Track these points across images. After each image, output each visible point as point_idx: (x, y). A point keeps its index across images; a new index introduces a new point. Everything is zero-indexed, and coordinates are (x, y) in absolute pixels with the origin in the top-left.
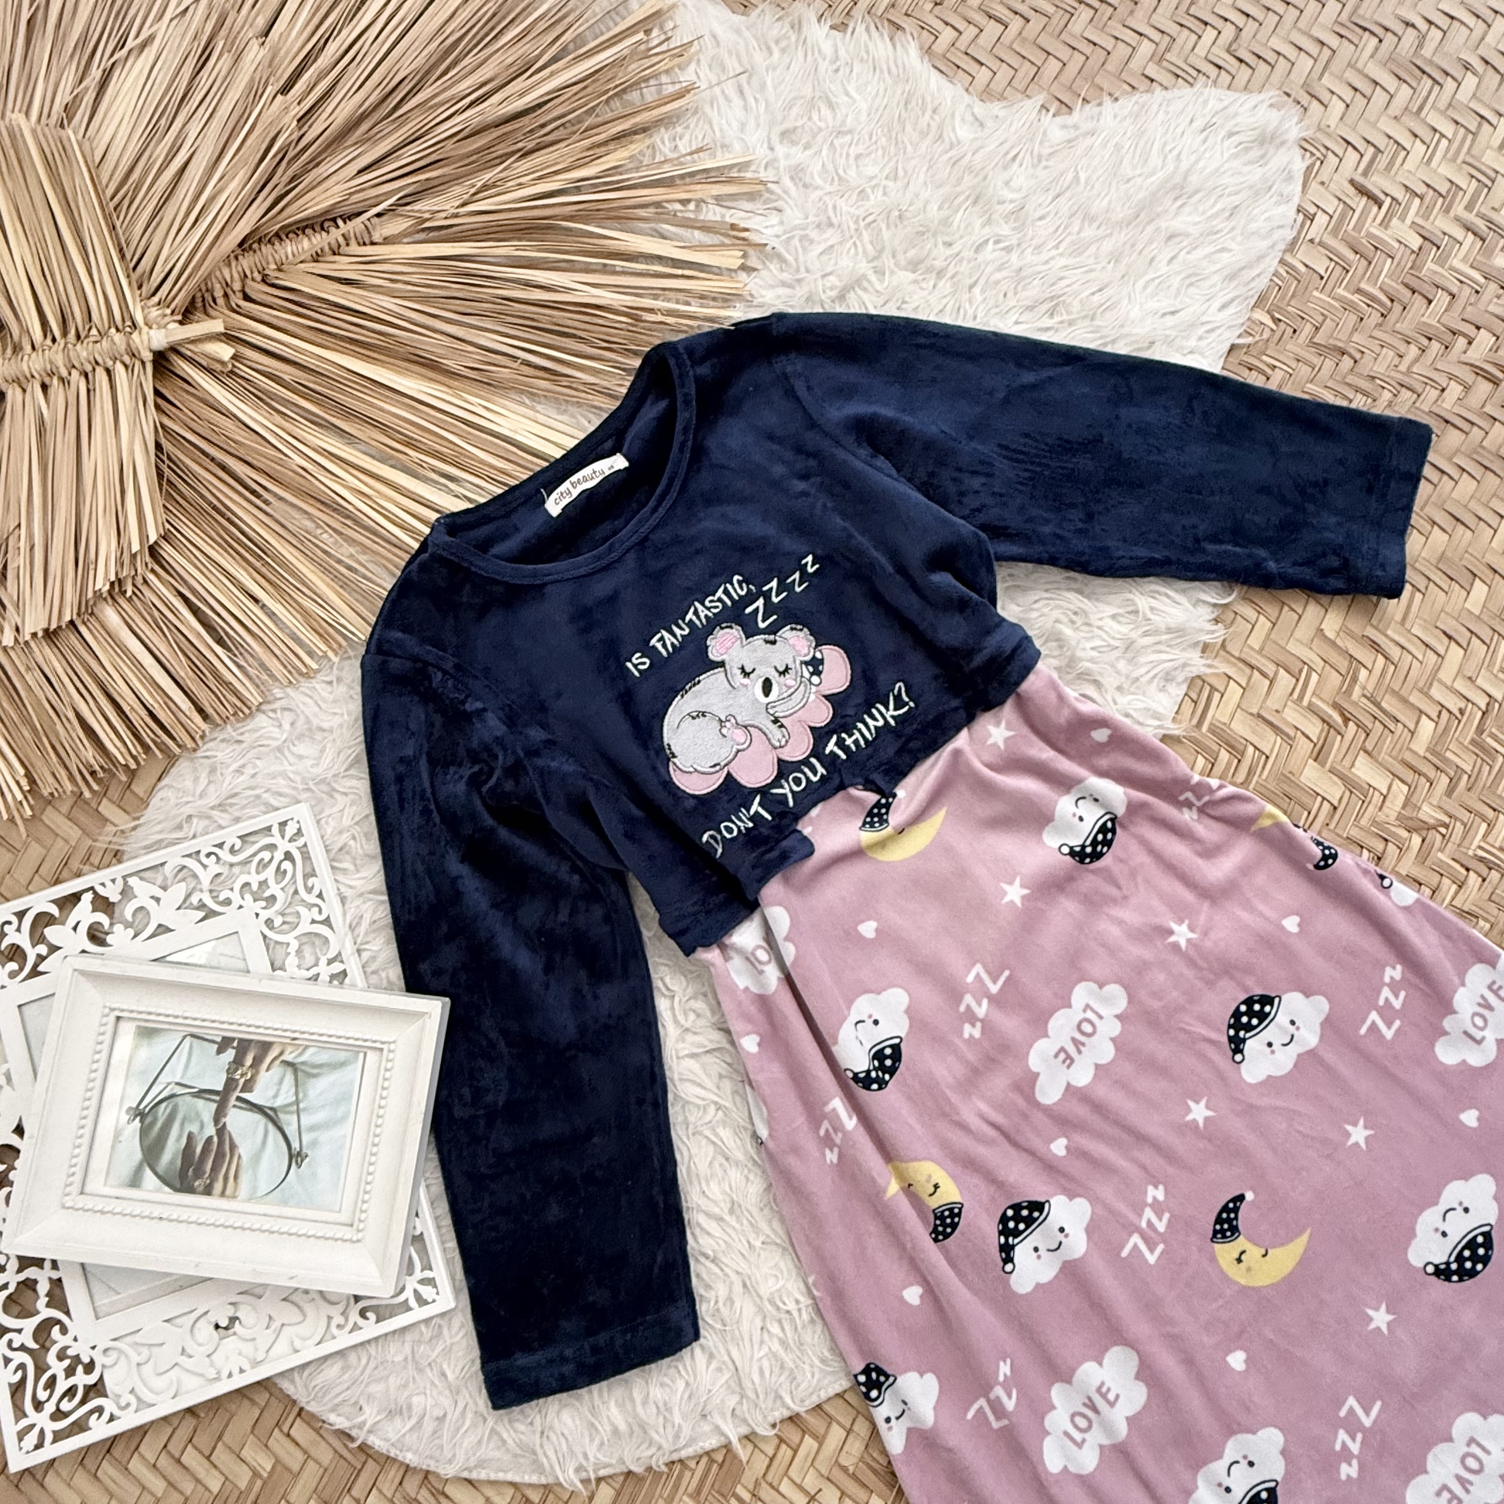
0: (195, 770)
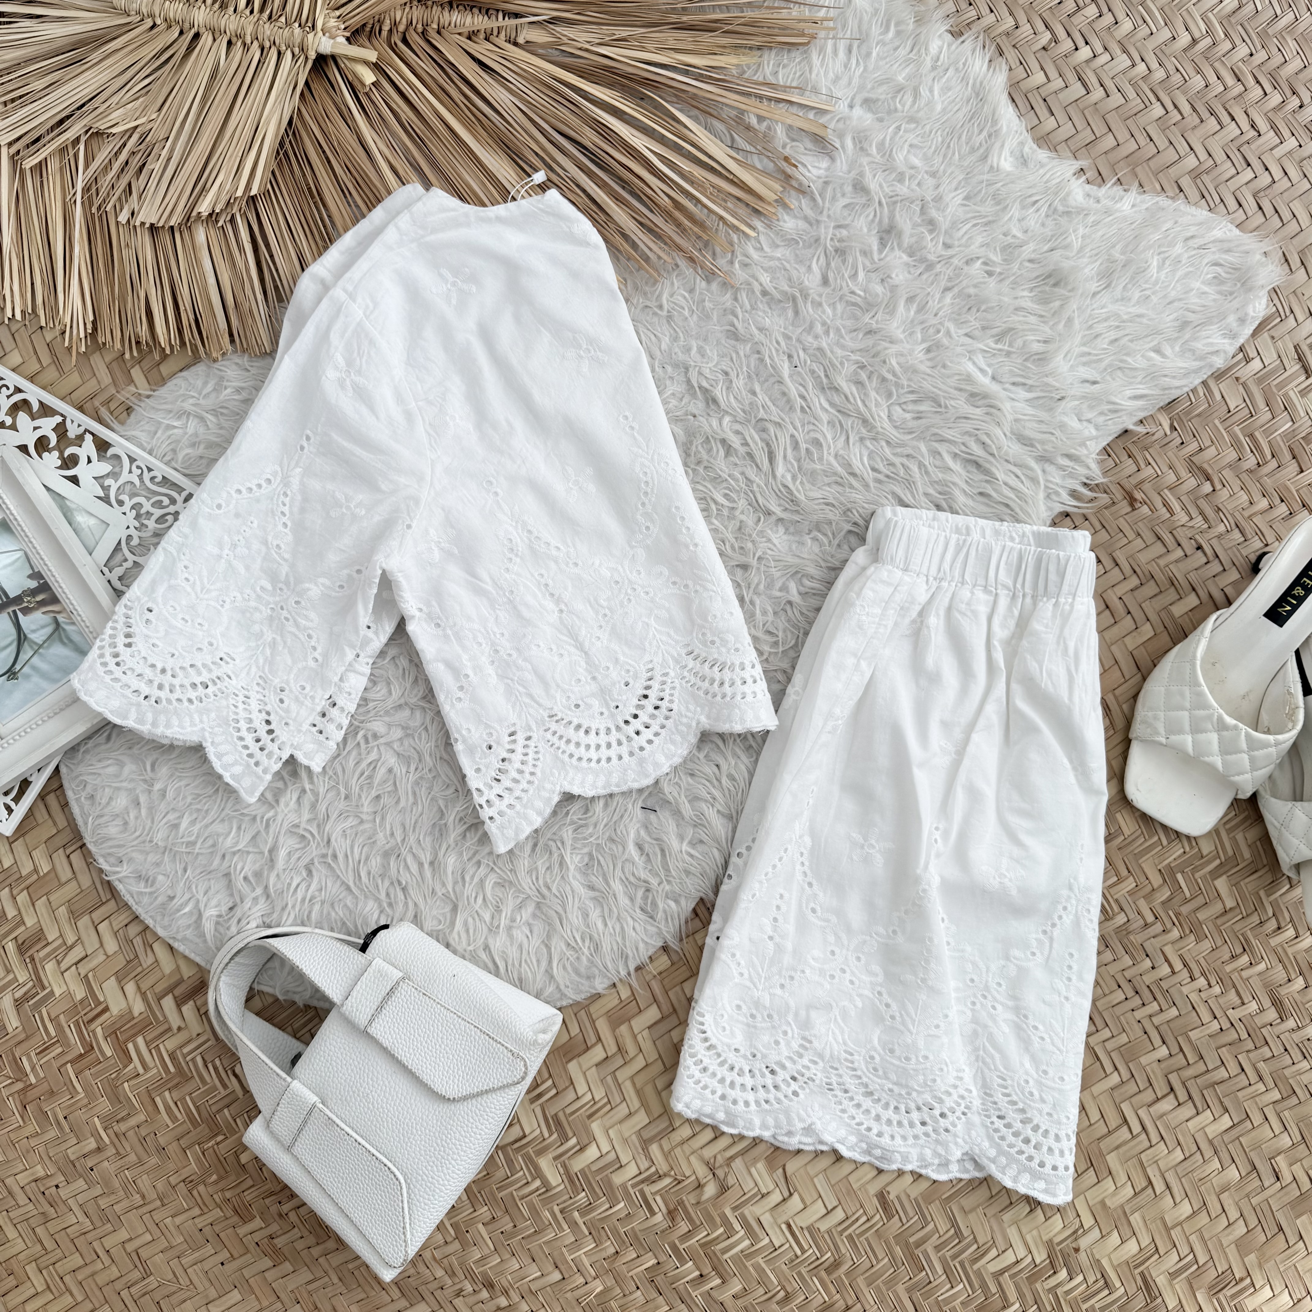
0: (208, 376)
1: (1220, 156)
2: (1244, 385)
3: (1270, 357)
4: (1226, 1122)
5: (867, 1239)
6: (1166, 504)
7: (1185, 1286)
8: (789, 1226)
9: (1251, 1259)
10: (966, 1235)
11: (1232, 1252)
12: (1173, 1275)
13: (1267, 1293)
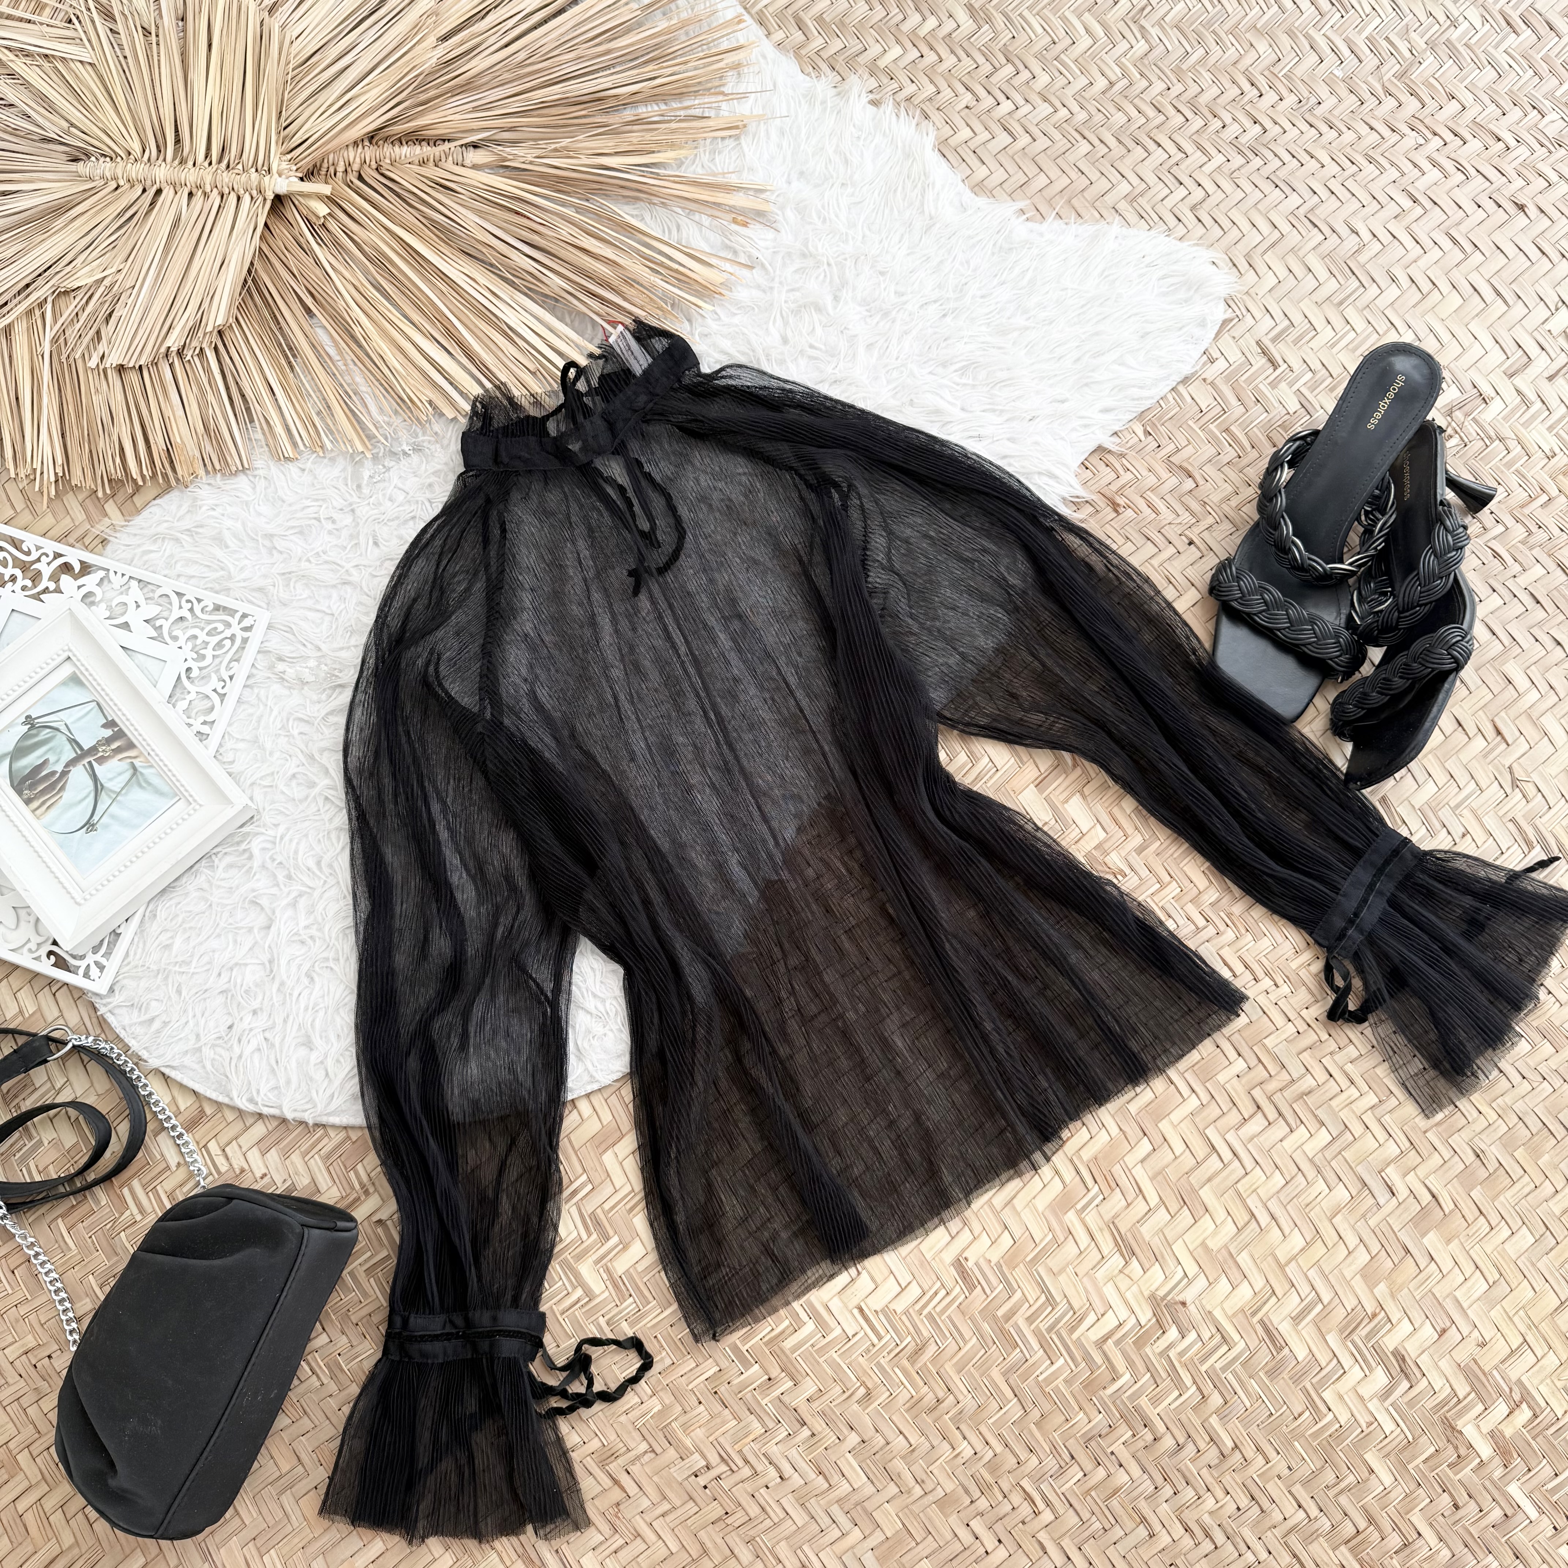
0: (181, 500)
1: (1151, 179)
2: (1212, 384)
3: (1235, 356)
4: (1324, 1137)
5: (949, 1317)
6: (1150, 505)
7: (1312, 1329)
8: (861, 1310)
9: (1381, 1289)
10: (1058, 1300)
11: (1358, 1284)
12: (1297, 1319)
13: (1405, 1327)
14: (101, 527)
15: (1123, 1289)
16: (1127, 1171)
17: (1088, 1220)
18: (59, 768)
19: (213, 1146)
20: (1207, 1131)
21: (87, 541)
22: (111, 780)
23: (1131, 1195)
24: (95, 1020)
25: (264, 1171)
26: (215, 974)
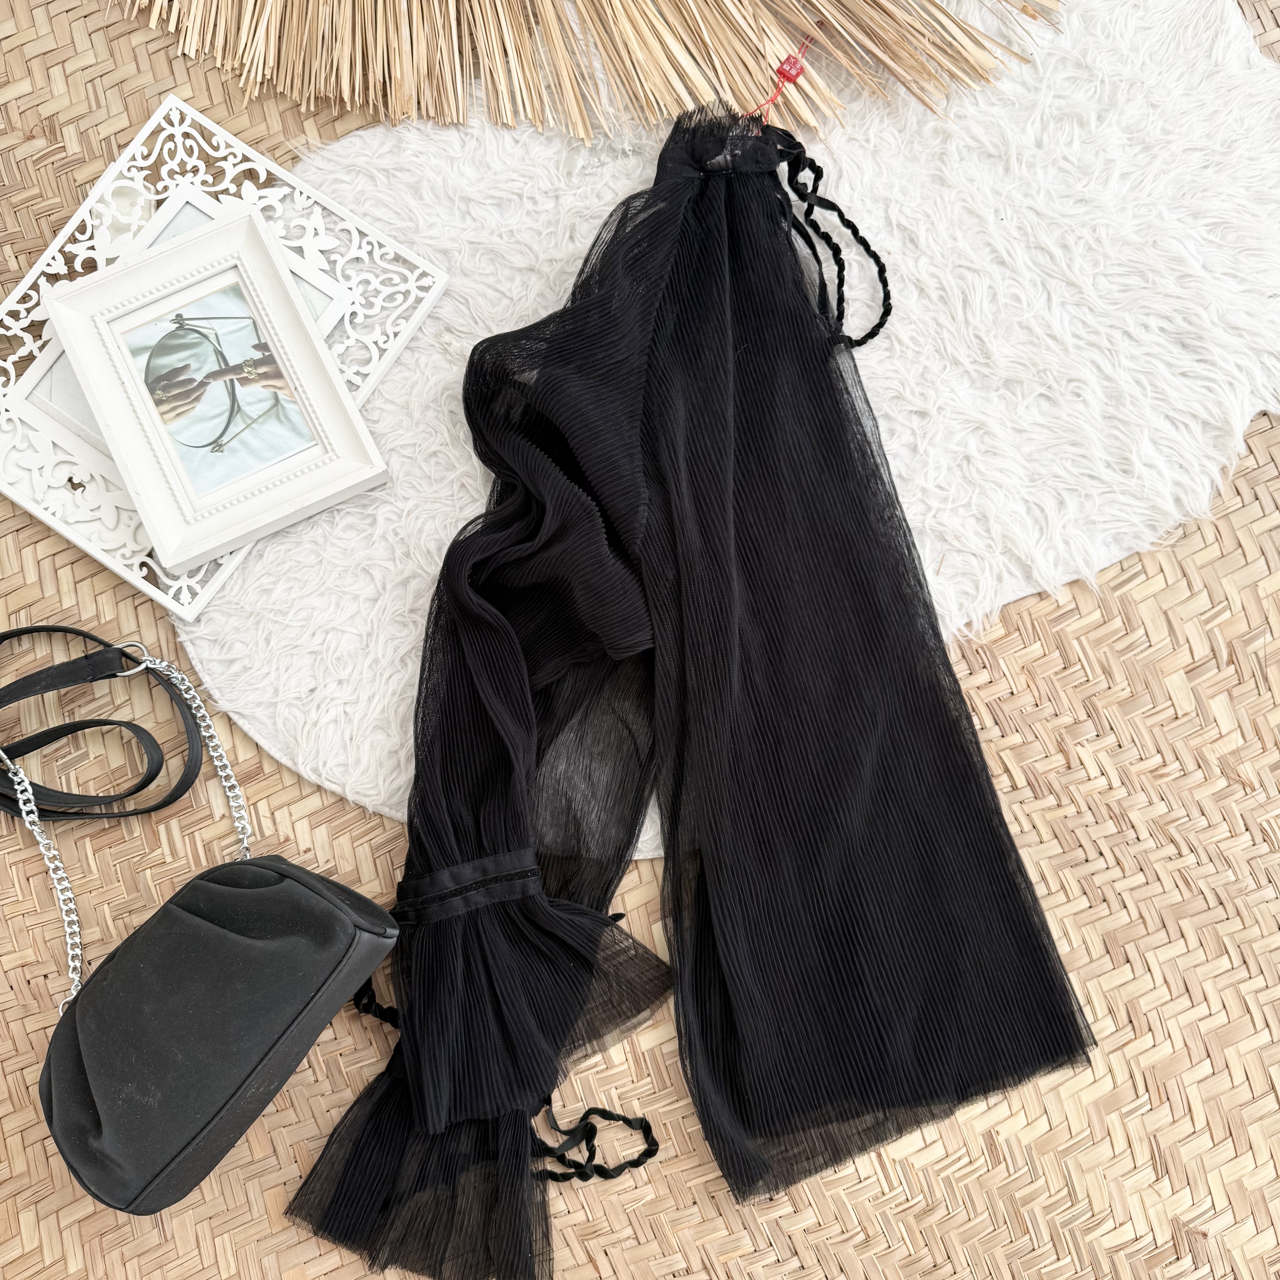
14: (296, 143)
15: (1148, 1203)
16: (1182, 1088)
17: (1131, 1126)
18: (199, 377)
19: (263, 807)
20: (1271, 1069)
21: (278, 153)
22: (249, 404)
23: (1179, 1113)
24: (172, 645)
25: (309, 845)
26: (309, 632)
